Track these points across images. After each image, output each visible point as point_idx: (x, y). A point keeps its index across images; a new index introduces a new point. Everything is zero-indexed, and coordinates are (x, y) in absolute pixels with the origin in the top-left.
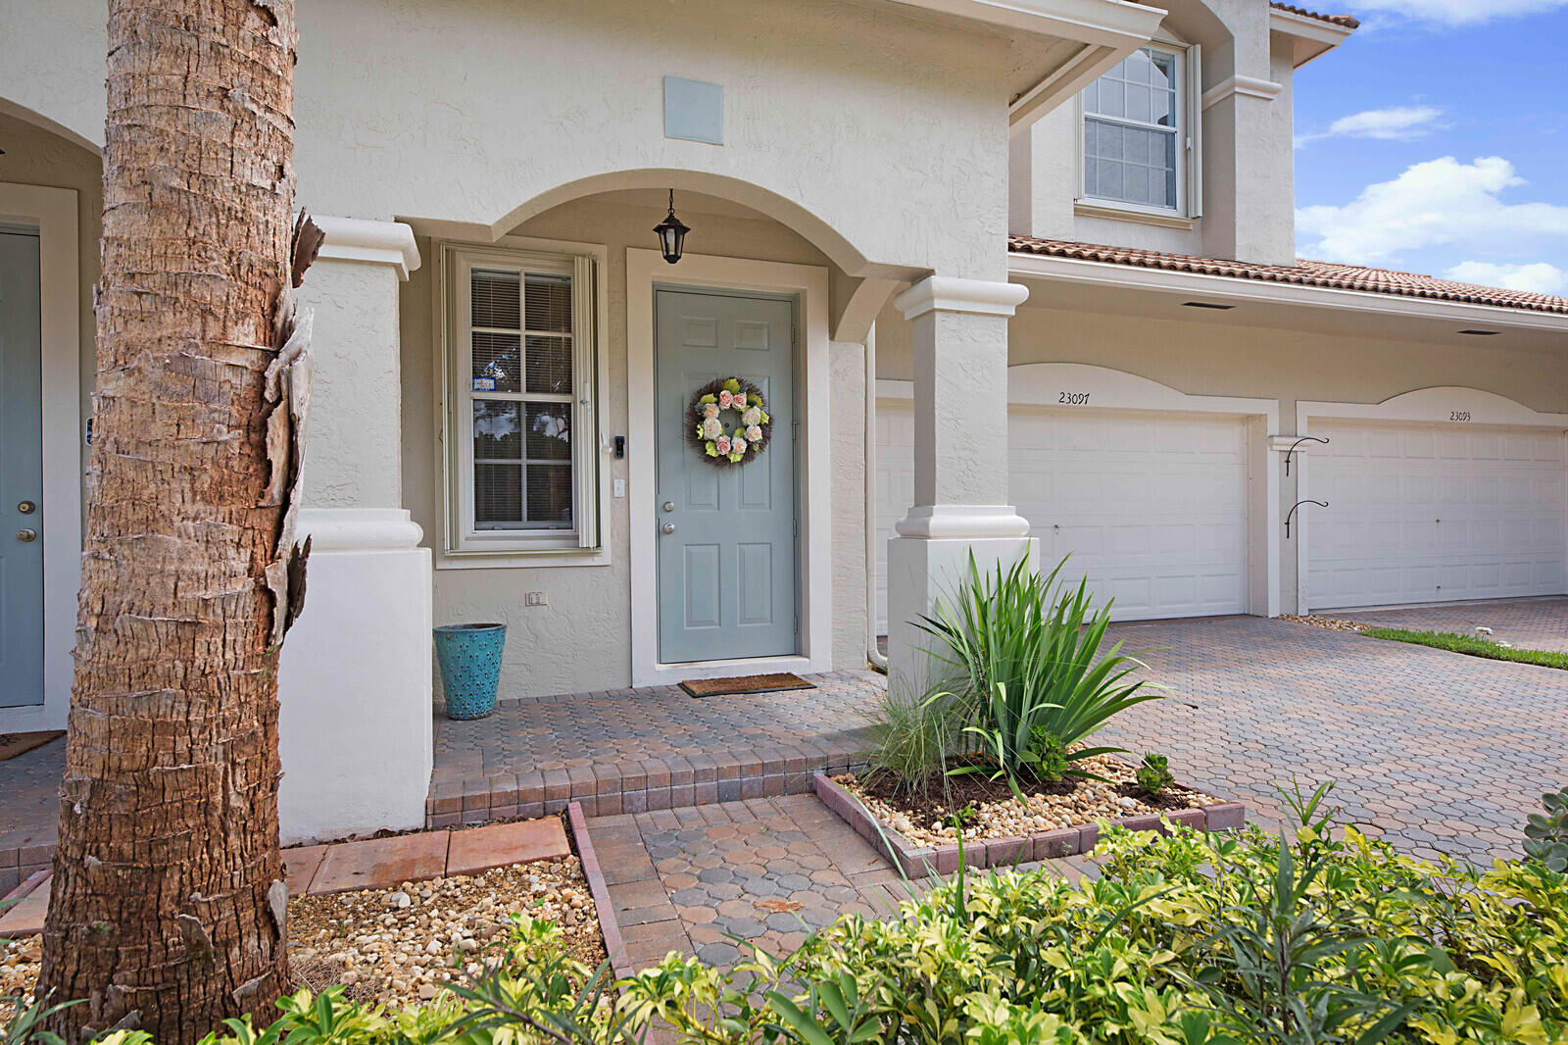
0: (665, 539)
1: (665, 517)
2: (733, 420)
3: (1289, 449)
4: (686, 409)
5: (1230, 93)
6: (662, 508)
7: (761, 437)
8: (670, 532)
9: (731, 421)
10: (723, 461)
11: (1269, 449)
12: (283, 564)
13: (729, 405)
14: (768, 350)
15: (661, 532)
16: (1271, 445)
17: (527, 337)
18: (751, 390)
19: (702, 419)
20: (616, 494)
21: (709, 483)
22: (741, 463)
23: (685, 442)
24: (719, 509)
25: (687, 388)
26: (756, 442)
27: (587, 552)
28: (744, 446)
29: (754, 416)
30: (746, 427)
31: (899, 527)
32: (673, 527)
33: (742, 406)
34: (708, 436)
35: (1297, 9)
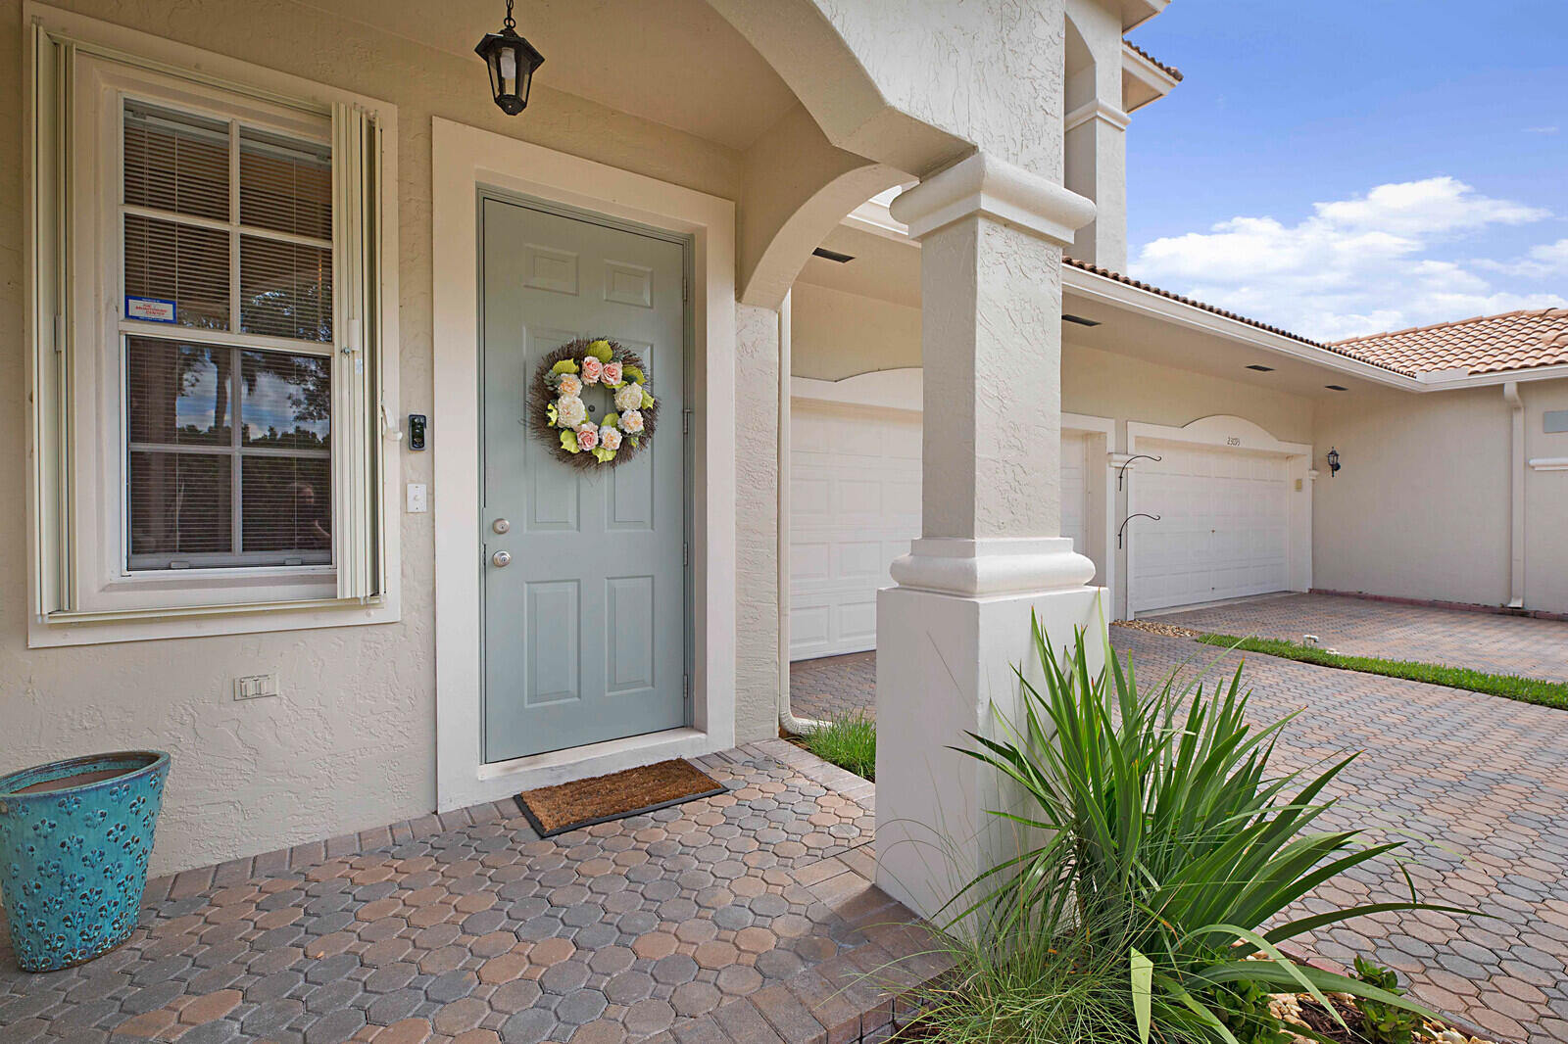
0: (495, 575)
1: (495, 542)
2: (603, 400)
3: (1122, 466)
4: (531, 380)
5: (1093, 115)
6: (491, 528)
7: (642, 427)
8: (504, 564)
9: (598, 402)
10: (586, 459)
11: (1108, 465)
13: (597, 377)
14: (651, 307)
15: (488, 564)
16: (1110, 461)
17: (242, 236)
18: (629, 360)
19: (555, 396)
20: (412, 507)
21: (563, 490)
22: (613, 463)
23: (528, 429)
24: (578, 529)
25: (530, 350)
26: (635, 435)
27: (353, 604)
28: (618, 439)
29: (632, 397)
30: (620, 413)
31: (896, 569)
32: (508, 556)
33: (616, 382)
34: (564, 421)
35: (1141, 51)
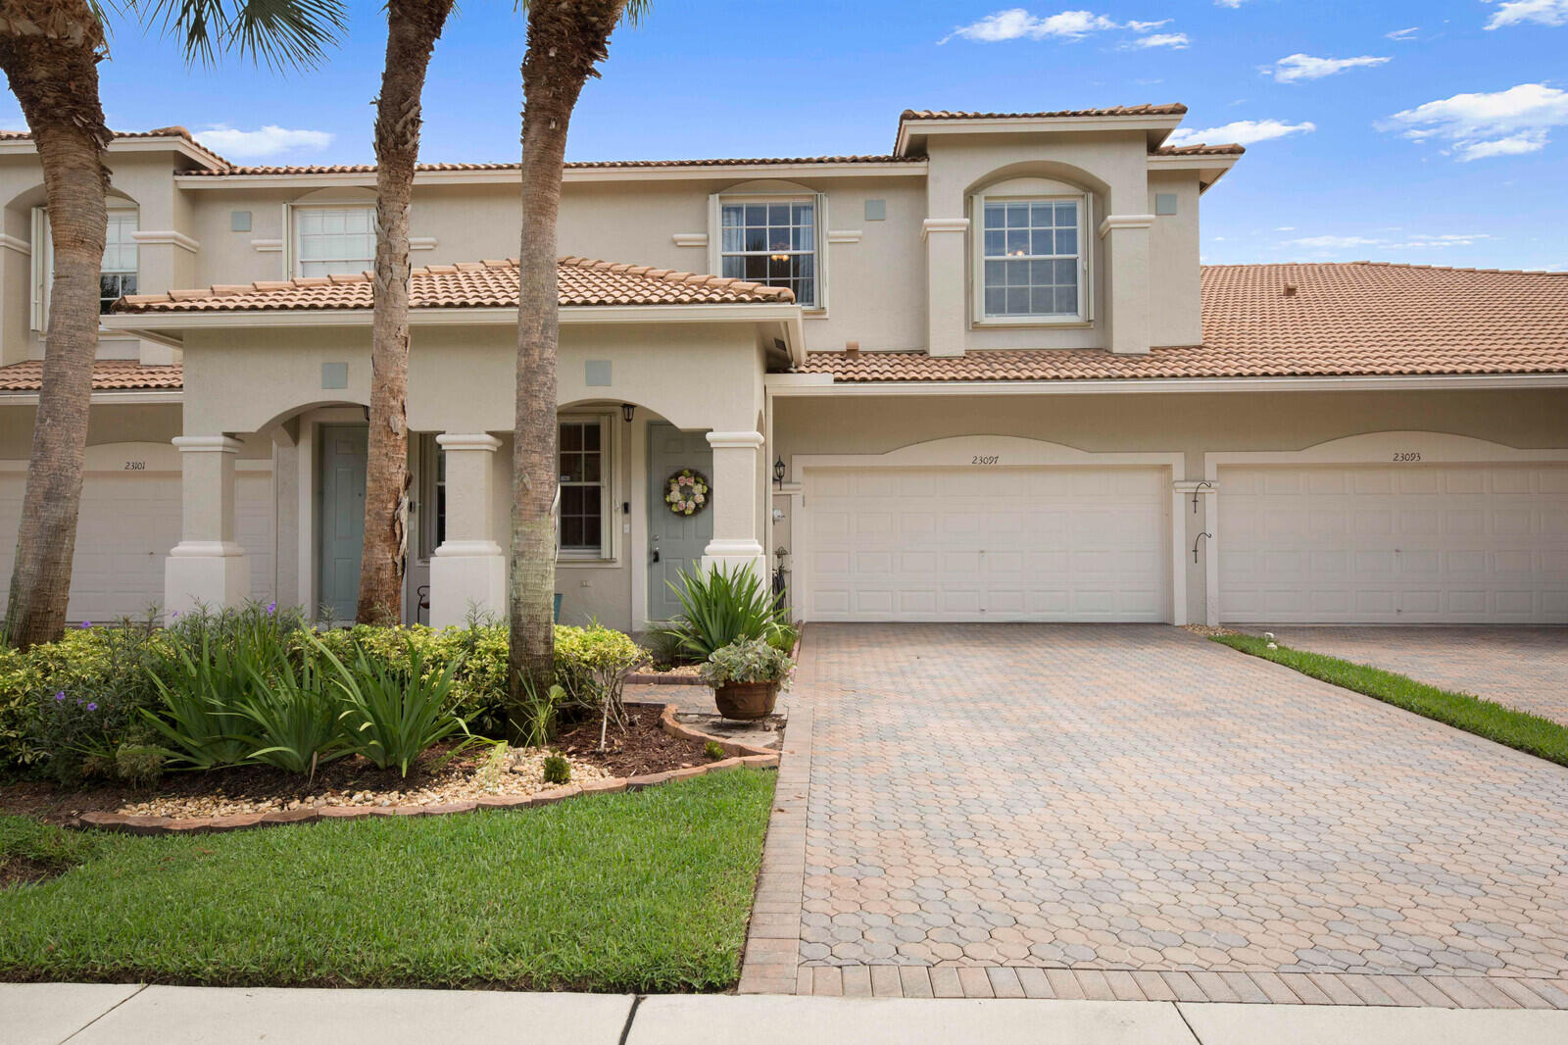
1: (654, 544)
2: (687, 492)
4: (661, 487)
5: (1107, 229)
6: (653, 539)
7: (703, 500)
10: (682, 514)
11: (1175, 492)
12: (400, 557)
13: (684, 483)
15: (652, 551)
16: (1178, 489)
17: (585, 454)
19: (669, 492)
20: (625, 531)
21: (675, 525)
22: (692, 514)
23: (662, 504)
24: (683, 539)
25: (663, 476)
26: (700, 503)
27: (606, 561)
28: (694, 505)
30: (694, 496)
32: (658, 548)
33: (691, 484)
34: (673, 500)
